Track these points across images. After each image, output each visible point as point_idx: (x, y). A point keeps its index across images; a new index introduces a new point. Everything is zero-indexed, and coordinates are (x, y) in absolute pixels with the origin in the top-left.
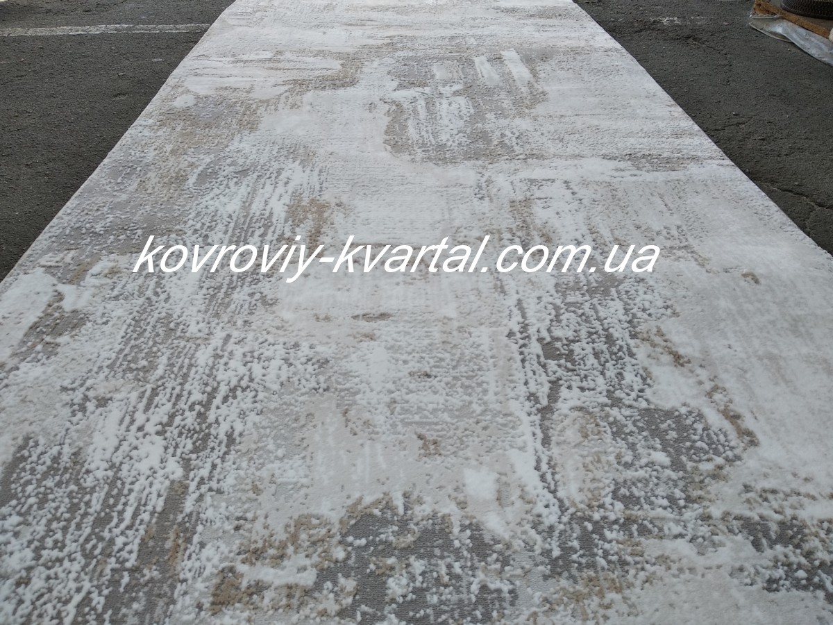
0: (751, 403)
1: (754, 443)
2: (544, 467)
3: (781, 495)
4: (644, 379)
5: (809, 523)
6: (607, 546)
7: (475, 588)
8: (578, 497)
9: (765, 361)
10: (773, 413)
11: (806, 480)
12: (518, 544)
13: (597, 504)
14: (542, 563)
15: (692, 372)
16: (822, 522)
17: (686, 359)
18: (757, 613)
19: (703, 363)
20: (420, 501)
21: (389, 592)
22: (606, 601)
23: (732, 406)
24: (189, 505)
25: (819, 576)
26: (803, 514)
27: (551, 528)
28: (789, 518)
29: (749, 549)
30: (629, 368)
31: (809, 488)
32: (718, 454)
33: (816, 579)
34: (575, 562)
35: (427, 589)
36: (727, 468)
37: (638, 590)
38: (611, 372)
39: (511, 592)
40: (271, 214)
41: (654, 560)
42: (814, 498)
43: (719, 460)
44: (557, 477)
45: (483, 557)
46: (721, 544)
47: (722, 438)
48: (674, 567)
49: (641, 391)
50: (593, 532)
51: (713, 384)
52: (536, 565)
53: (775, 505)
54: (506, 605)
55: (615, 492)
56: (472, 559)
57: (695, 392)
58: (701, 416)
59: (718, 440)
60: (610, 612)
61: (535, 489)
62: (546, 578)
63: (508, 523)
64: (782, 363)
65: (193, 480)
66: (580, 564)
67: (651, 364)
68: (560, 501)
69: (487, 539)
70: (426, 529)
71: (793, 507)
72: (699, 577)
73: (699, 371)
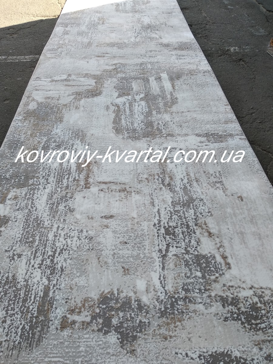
0: (232, 252)
1: (230, 268)
2: (162, 278)
3: (234, 288)
4: (198, 243)
5: (241, 298)
6: (178, 307)
7: (138, 321)
8: (171, 289)
9: (239, 235)
10: (238, 256)
11: (243, 282)
12: (151, 306)
13: (177, 292)
14: (158, 313)
15: (214, 239)
16: (245, 298)
17: (213, 234)
18: (220, 328)
19: (218, 236)
20: (122, 292)
21: (113, 323)
22: (176, 325)
23: (225, 253)
24: (51, 294)
25: (241, 316)
26: (240, 295)
27: (162, 300)
28: (235, 296)
29: (221, 307)
30: (193, 238)
31: (244, 285)
32: (217, 272)
33: (239, 317)
34: (168, 312)
35: (124, 322)
36: (219, 278)
37: (186, 321)
38: (187, 241)
39: (148, 323)
40: (70, 167)
41: (192, 311)
42: (244, 289)
43: (217, 275)
44: (165, 282)
45: (141, 311)
46: (213, 306)
47: (220, 266)
48: (198, 313)
49: (196, 247)
50: (175, 302)
51: (220, 244)
52: (157, 313)
53: (232, 291)
54: (147, 327)
55: (183, 287)
56: (137, 312)
57: (214, 248)
58: (214, 257)
59: (218, 267)
60: (177, 329)
61: (158, 286)
62: (159, 318)
63: (149, 299)
64: (245, 235)
65: (51, 285)
66: (170, 313)
67: (201, 237)
68: (166, 291)
69: (142, 305)
70: (124, 301)
71: (237, 292)
72: (204, 317)
73: (216, 239)
